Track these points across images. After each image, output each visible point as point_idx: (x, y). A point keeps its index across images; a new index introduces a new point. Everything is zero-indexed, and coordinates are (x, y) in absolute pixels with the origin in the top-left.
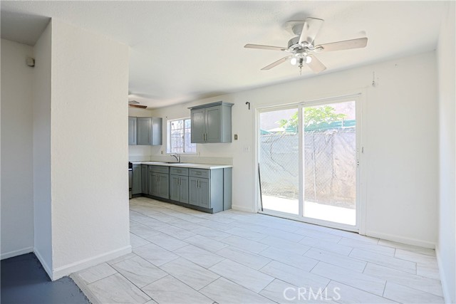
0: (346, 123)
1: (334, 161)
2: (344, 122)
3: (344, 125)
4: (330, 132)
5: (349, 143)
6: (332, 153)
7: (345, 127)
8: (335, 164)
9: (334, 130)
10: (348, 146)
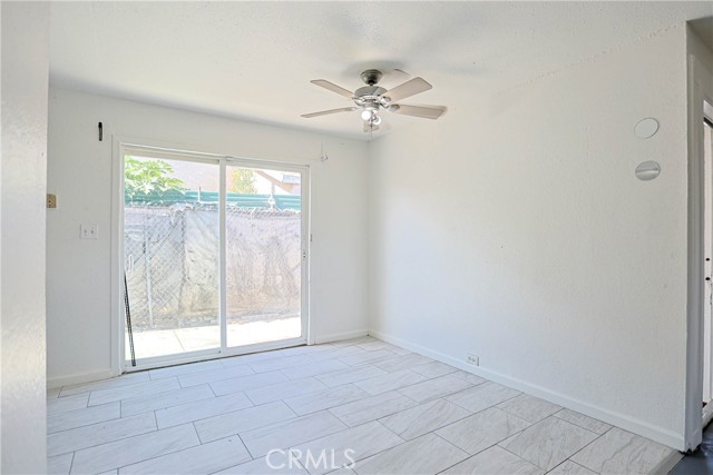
0: (204, 196)
1: (187, 254)
2: (202, 194)
3: (201, 199)
4: (179, 207)
5: (210, 226)
6: (183, 242)
7: (202, 203)
8: (188, 260)
9: (187, 205)
10: (208, 232)
